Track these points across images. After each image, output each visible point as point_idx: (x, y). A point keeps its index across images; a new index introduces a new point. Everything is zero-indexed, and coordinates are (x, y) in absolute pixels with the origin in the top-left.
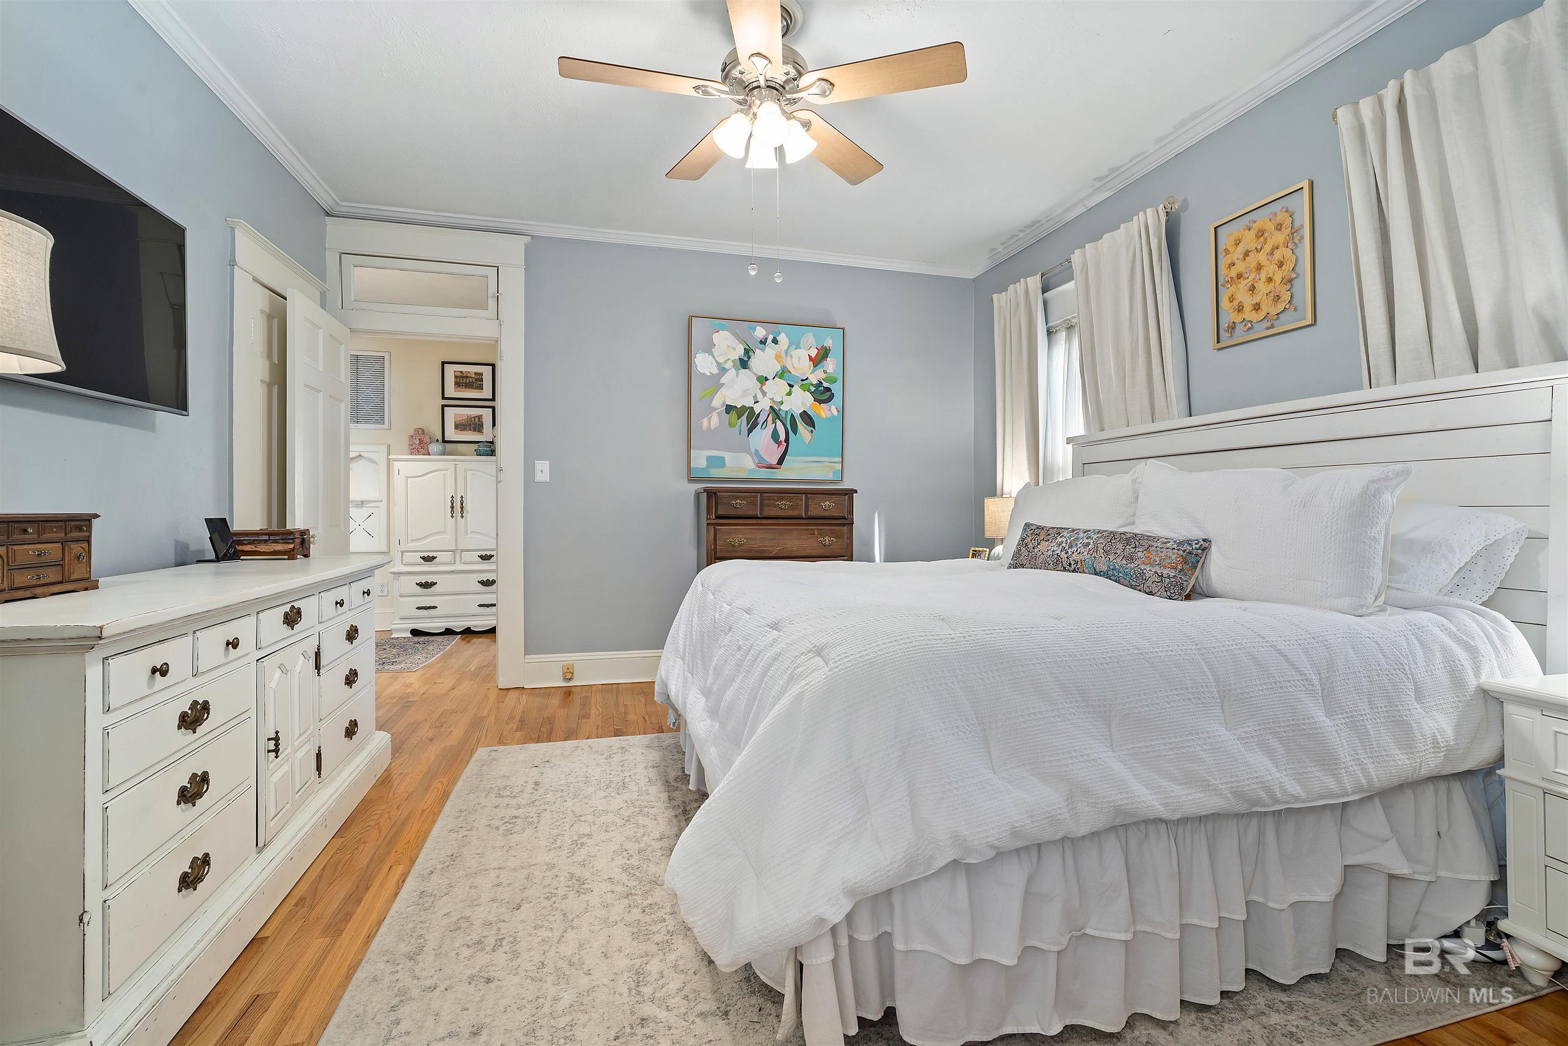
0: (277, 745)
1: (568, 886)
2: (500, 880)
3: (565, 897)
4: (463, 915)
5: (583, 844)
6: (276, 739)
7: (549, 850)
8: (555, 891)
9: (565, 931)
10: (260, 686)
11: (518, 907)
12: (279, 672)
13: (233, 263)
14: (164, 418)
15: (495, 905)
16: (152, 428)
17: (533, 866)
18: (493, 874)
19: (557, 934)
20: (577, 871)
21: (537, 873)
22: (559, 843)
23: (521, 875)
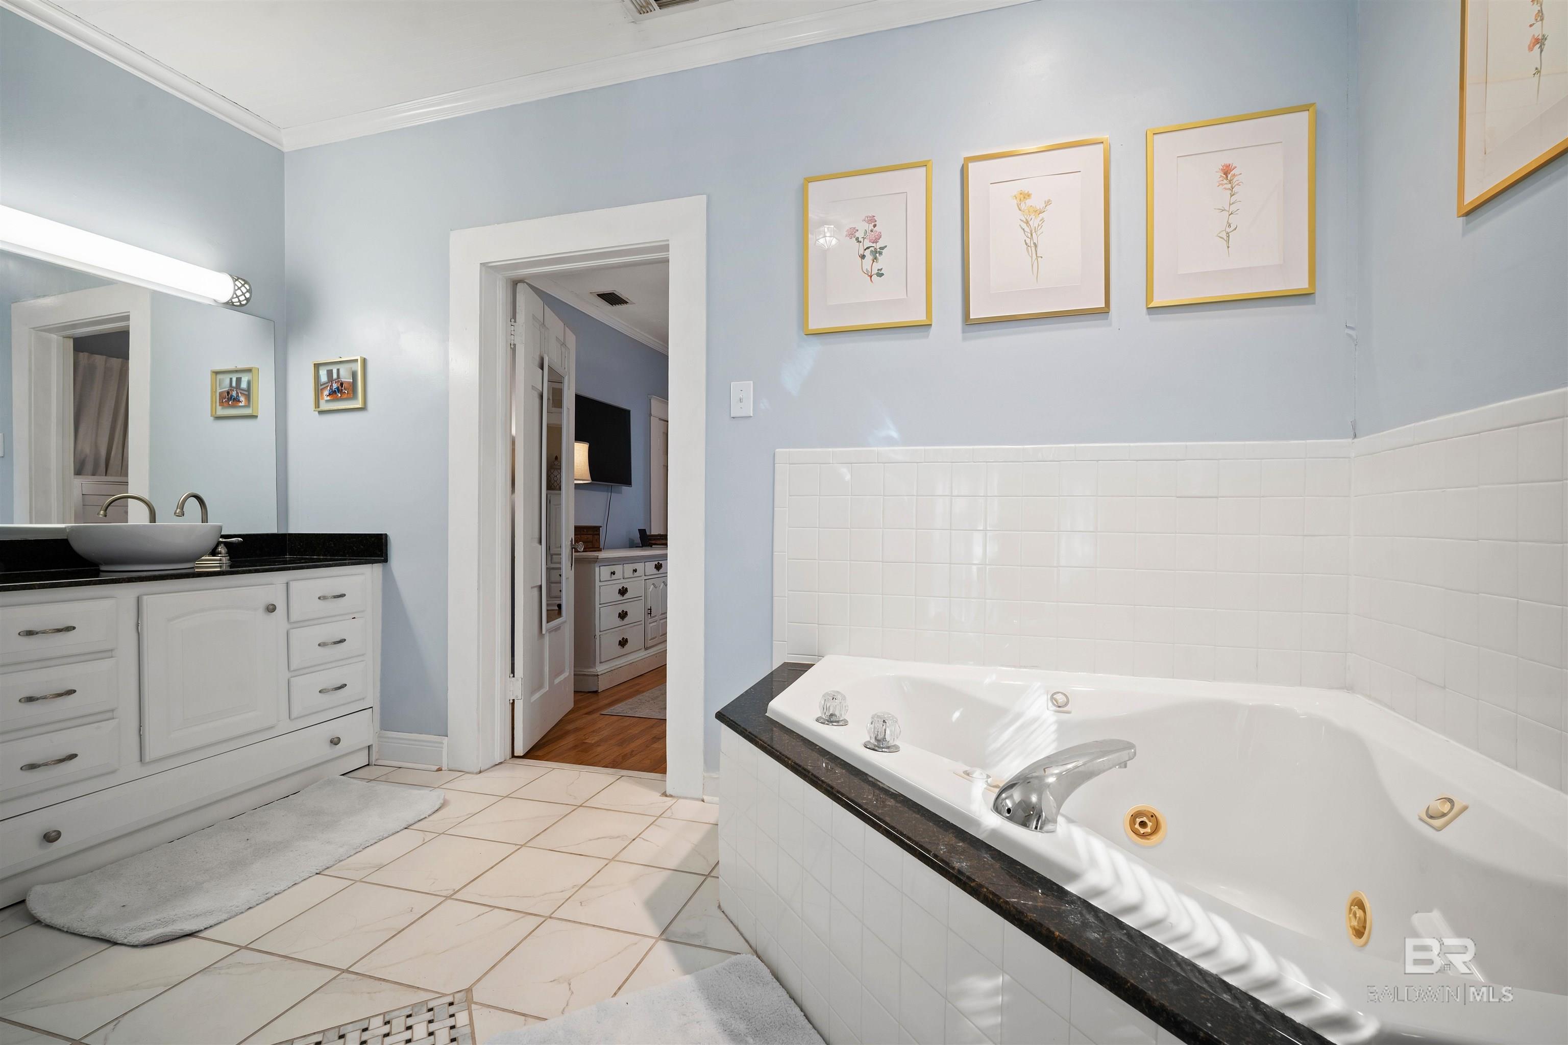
0: (651, 611)
6: (651, 609)
10: (645, 589)
12: (652, 586)
13: (650, 415)
14: (625, 488)
16: (621, 493)
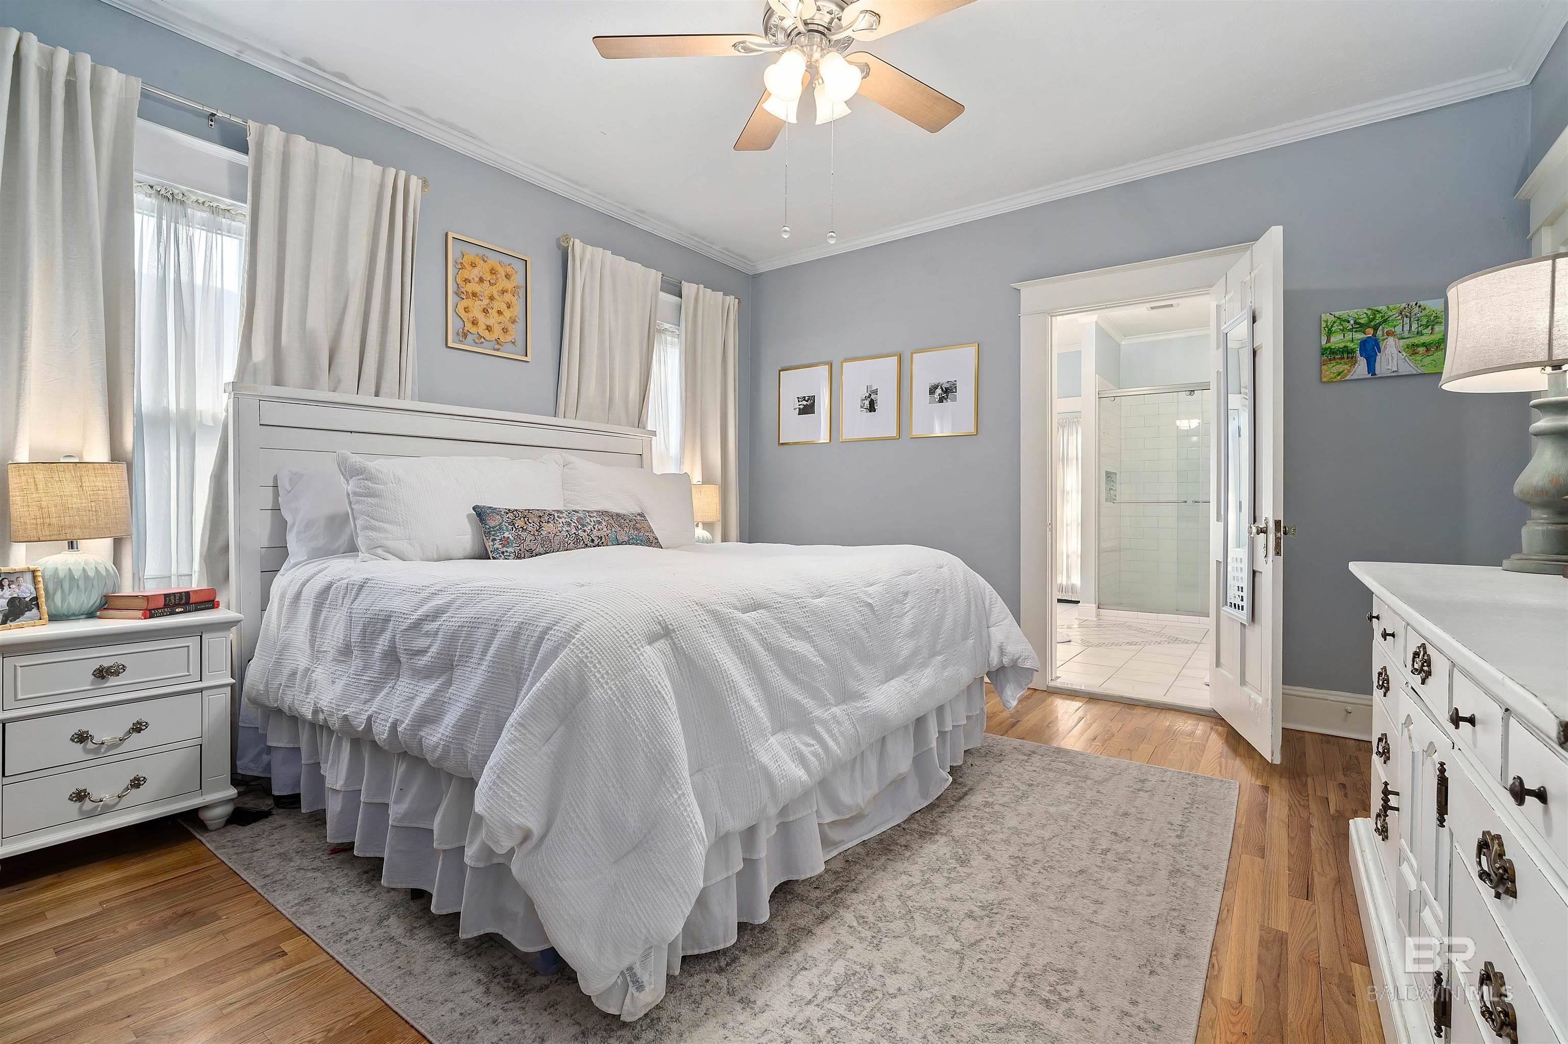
1: (1028, 869)
2: (1094, 907)
3: (1036, 862)
4: (1135, 887)
5: (983, 908)
7: (1026, 918)
8: (1042, 871)
9: (1050, 839)
11: (1082, 872)
15: (1103, 883)
17: (1053, 907)
18: (1099, 918)
19: (1057, 840)
20: (1011, 881)
21: (1052, 897)
22: (1009, 923)
23: (1069, 901)
